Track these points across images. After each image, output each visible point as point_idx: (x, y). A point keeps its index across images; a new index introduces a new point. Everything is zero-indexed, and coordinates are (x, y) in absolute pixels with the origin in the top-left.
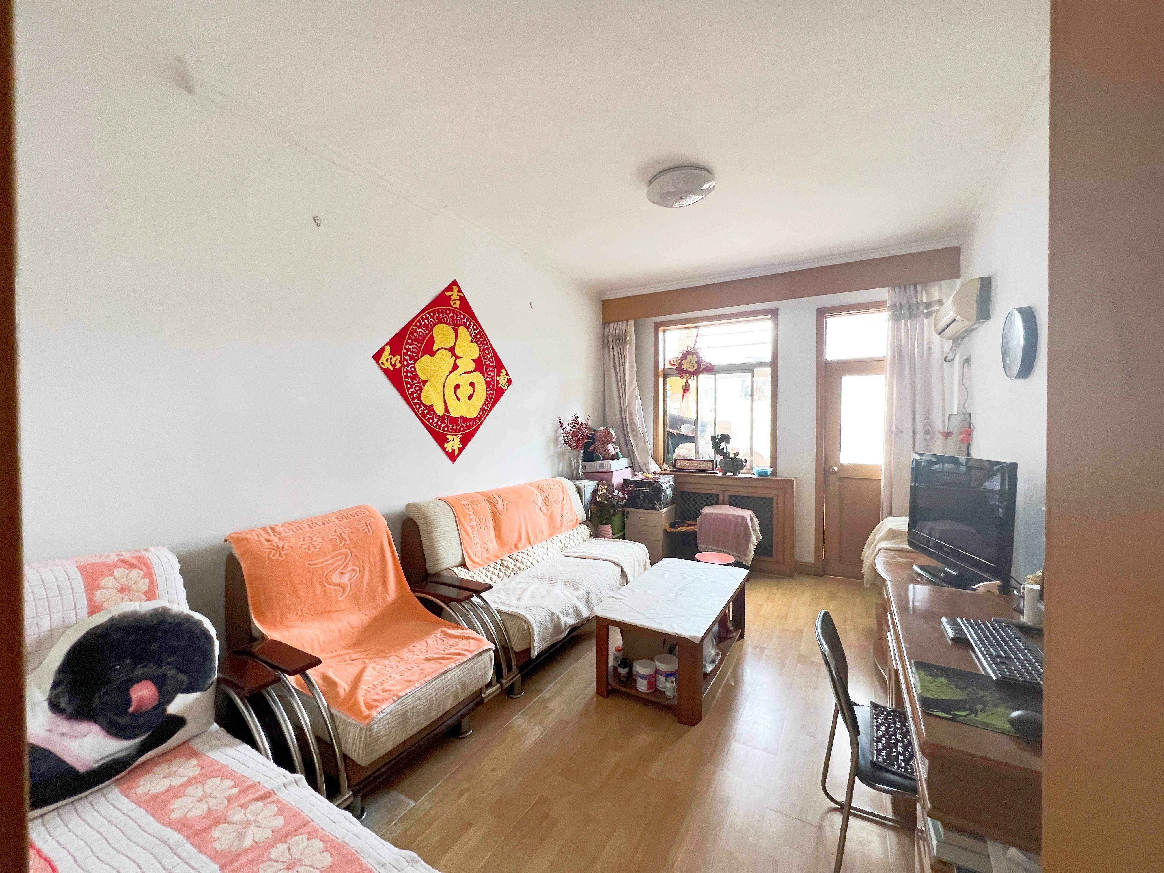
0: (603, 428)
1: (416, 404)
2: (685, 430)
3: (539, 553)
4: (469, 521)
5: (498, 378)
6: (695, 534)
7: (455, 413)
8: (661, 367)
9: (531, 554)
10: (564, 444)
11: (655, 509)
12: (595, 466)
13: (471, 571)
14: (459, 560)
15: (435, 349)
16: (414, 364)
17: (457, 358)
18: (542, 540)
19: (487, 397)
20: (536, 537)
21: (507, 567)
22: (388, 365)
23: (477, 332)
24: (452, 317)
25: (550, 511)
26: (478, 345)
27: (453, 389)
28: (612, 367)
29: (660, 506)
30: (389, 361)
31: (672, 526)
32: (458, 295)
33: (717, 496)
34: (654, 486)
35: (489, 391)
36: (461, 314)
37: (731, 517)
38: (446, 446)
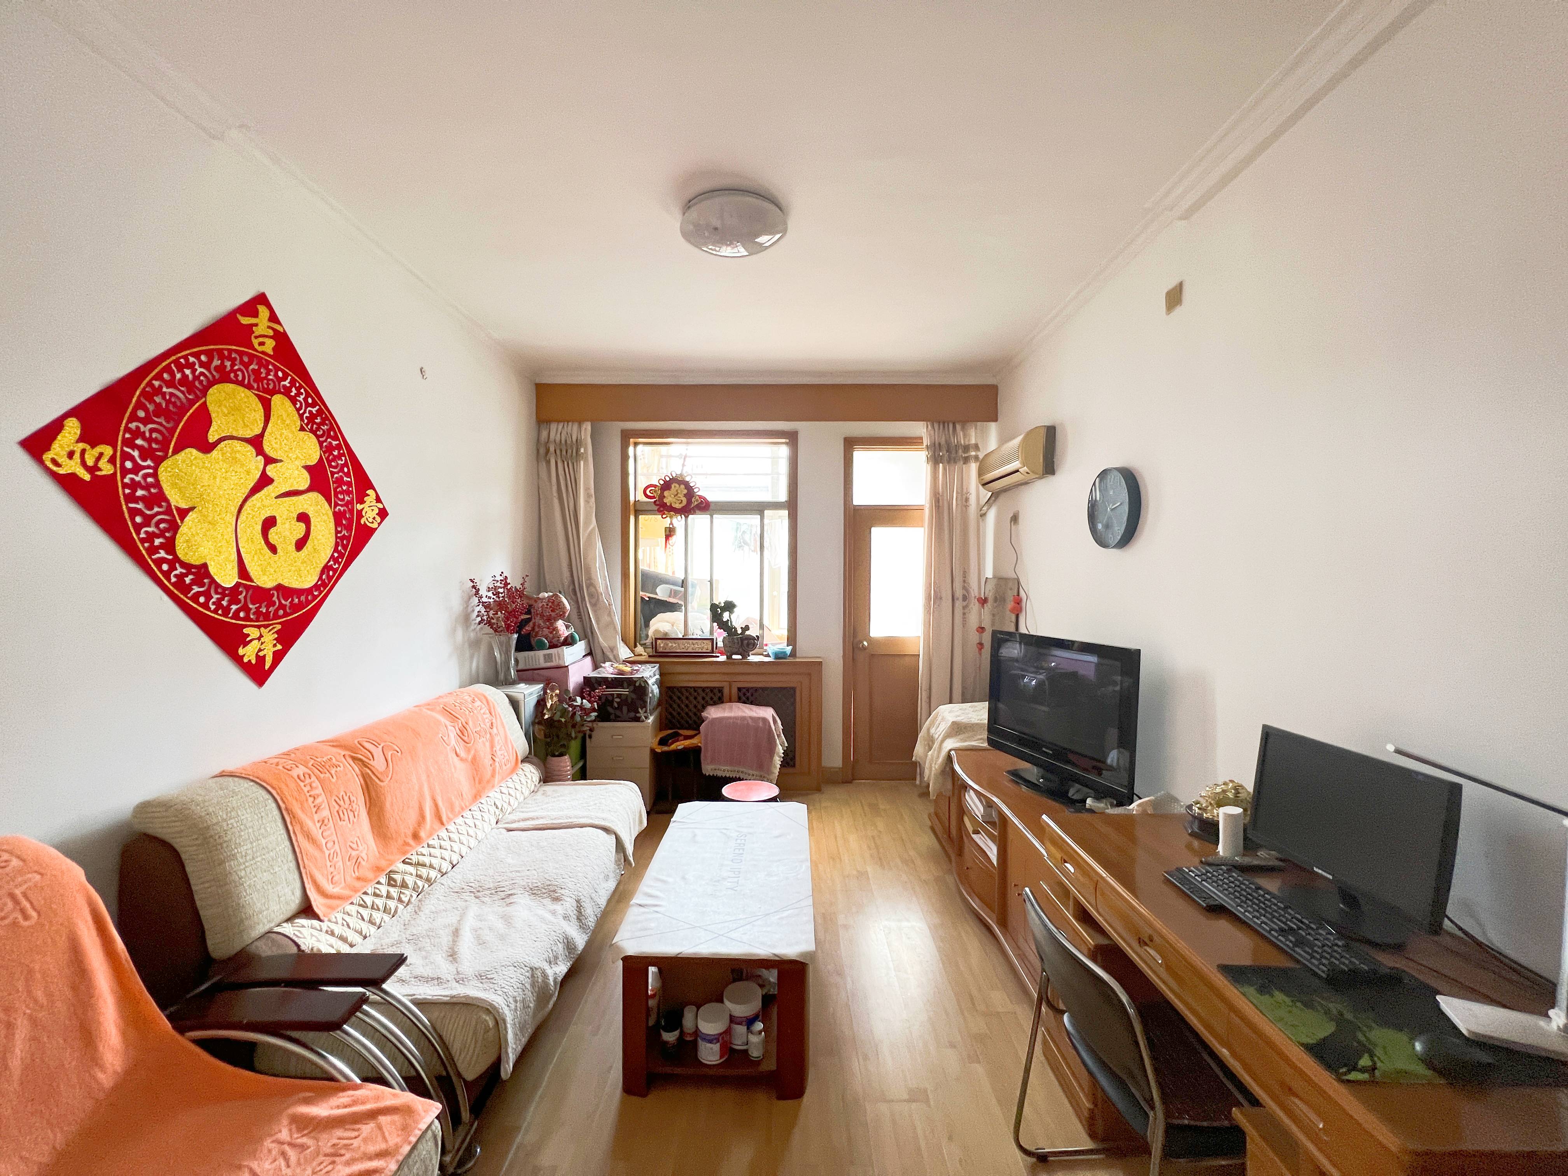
0: (546, 595)
1: (159, 562)
2: (661, 593)
3: (462, 837)
4: (314, 810)
5: (359, 507)
6: (696, 751)
7: (264, 579)
8: (632, 499)
9: (446, 844)
10: (480, 623)
11: (637, 719)
12: (538, 658)
13: (326, 919)
14: (294, 902)
15: (212, 437)
16: (156, 469)
17: (269, 460)
18: (463, 809)
19: (337, 545)
20: (452, 808)
21: (404, 885)
22: (73, 467)
23: (314, 410)
24: (256, 372)
25: (472, 752)
26: (318, 437)
27: (259, 527)
28: (555, 494)
29: (646, 715)
30: (77, 456)
31: (663, 742)
32: (269, 327)
33: (720, 690)
34: (637, 684)
35: (340, 532)
36: (277, 369)
37: (750, 721)
38: (241, 651)
